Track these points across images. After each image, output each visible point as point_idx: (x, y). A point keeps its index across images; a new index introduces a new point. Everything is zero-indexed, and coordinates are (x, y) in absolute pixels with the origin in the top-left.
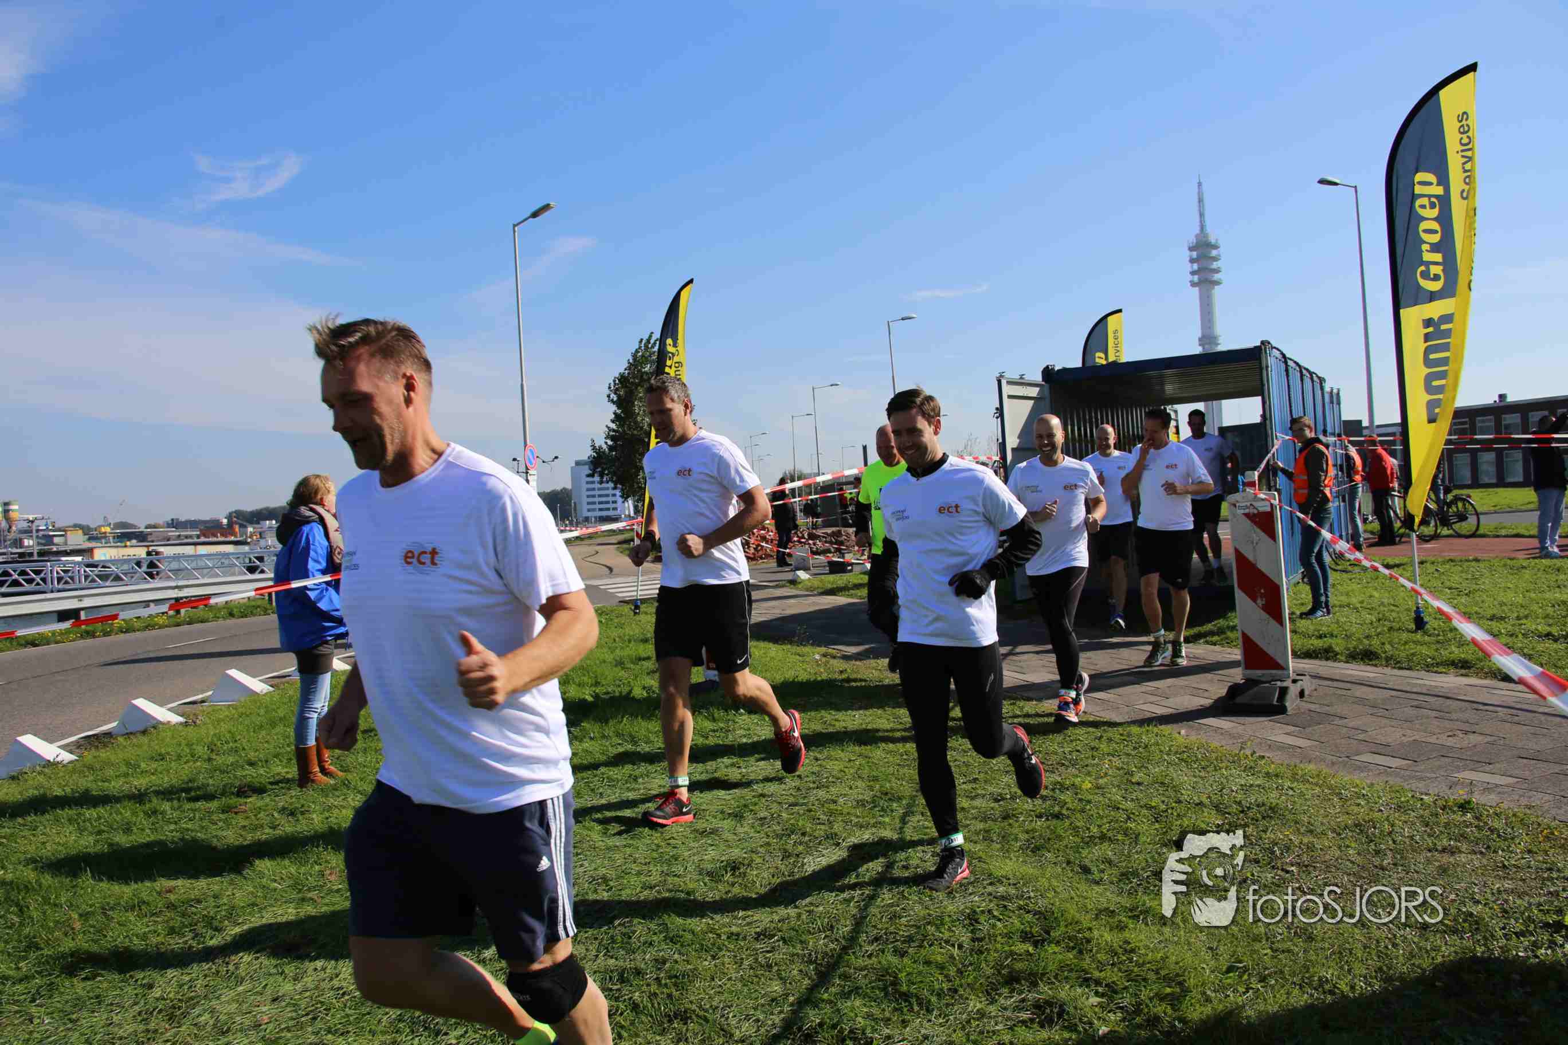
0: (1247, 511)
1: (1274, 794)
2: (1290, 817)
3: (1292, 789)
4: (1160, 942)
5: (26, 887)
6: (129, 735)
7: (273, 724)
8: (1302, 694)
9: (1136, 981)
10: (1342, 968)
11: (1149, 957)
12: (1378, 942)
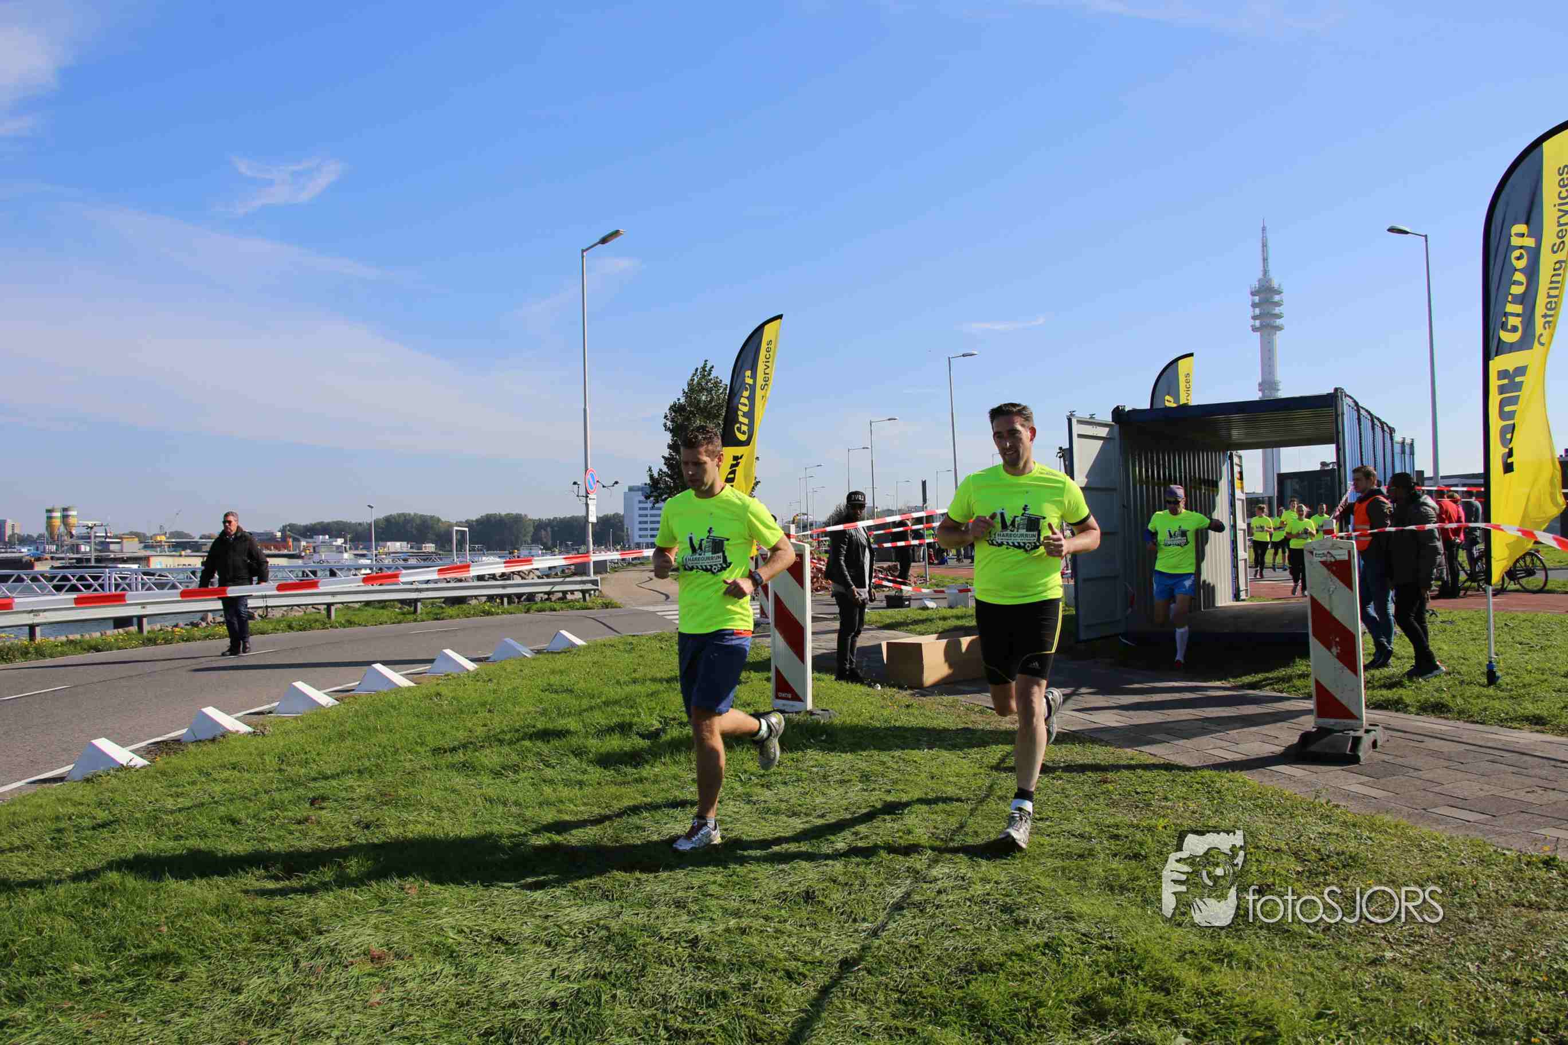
0: (1324, 559)
1: (1353, 843)
2: (1371, 866)
3: (1370, 839)
4: (1246, 986)
5: (111, 888)
6: (198, 742)
7: (342, 736)
8: (1374, 744)
9: (1223, 1023)
10: (1432, 1019)
11: (1237, 1000)
12: (1469, 995)
